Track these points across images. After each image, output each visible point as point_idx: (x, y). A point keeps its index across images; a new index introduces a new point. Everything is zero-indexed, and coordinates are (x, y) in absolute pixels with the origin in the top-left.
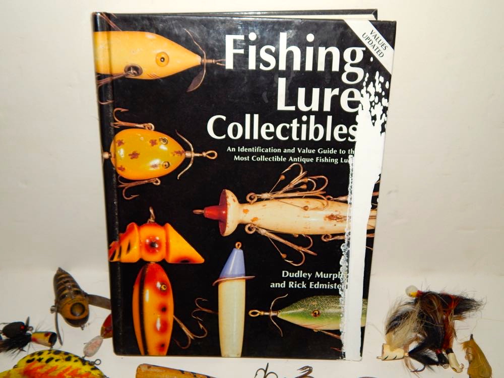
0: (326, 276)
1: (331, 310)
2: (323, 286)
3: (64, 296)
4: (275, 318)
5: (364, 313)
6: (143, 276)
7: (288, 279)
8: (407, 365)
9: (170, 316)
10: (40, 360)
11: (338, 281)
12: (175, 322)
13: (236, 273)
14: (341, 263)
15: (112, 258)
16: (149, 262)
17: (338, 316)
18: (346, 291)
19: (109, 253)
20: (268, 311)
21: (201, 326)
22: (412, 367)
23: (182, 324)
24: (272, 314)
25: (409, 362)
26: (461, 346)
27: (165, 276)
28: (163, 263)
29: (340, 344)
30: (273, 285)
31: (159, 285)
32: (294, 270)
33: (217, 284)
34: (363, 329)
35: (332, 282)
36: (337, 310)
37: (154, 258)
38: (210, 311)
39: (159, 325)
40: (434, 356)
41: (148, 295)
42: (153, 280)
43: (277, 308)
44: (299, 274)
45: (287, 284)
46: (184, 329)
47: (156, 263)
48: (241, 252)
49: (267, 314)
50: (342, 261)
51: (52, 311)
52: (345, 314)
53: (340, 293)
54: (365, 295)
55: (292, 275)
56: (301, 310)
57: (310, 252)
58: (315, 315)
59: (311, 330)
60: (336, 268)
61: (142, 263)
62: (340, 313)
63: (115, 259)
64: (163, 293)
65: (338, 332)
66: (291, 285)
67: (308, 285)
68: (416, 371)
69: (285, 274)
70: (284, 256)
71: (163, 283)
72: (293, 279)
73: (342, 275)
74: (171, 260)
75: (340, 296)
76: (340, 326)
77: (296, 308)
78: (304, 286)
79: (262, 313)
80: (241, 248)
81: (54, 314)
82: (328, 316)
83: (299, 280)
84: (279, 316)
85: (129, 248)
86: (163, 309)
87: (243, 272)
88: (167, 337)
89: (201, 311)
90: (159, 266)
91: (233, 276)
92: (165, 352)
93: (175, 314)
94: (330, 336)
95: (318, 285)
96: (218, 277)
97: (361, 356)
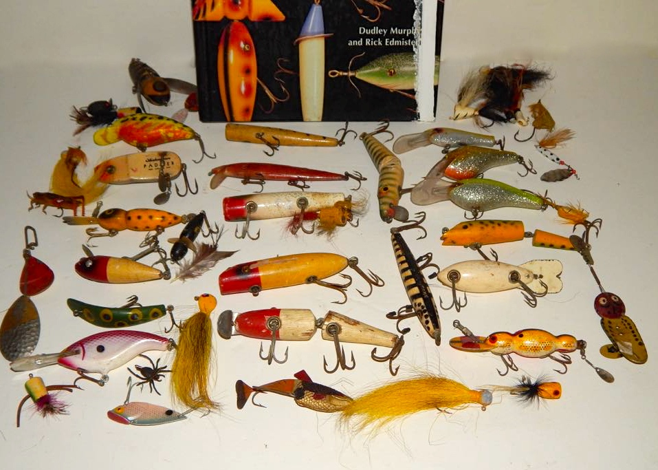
0: (401, 32)
1: (406, 69)
2: (398, 43)
3: (144, 78)
4: (353, 78)
5: (437, 71)
6: (227, 35)
7: (365, 37)
8: (477, 123)
9: (254, 79)
10: (134, 119)
11: (412, 37)
12: (258, 84)
13: (316, 31)
14: (414, 18)
15: (197, 17)
16: (233, 20)
17: (412, 75)
18: (420, 47)
19: (193, 14)
20: (346, 71)
21: (284, 89)
22: (482, 124)
23: (265, 87)
24: (351, 74)
25: (479, 121)
26: (529, 109)
27: (248, 36)
28: (246, 21)
29: (414, 105)
30: (350, 43)
31: (242, 45)
32: (370, 26)
33: (298, 43)
34: (436, 88)
35: (407, 39)
36: (411, 69)
37: (237, 16)
38: (291, 72)
39: (243, 89)
40: (503, 115)
41: (233, 56)
42: (237, 40)
43: (354, 68)
44: (376, 31)
45: (364, 42)
46: (267, 91)
47: (240, 21)
48: (320, 7)
49: (346, 74)
50: (415, 16)
51: (134, 91)
52: (419, 72)
53: (414, 49)
54: (438, 52)
55: (368, 32)
56: (377, 69)
57: (385, 6)
58: (391, 74)
59: (387, 91)
60: (410, 24)
61: (226, 21)
62: (414, 71)
63: (200, 19)
64: (246, 54)
65: (413, 92)
66: (367, 43)
67: (383, 42)
68: (486, 127)
69: (363, 30)
70: (360, 11)
71: (246, 43)
72: (370, 36)
73: (415, 31)
74: (254, 17)
75: (414, 53)
76: (415, 85)
77: (373, 67)
78: (380, 43)
79: (341, 73)
80: (320, 4)
81: (136, 95)
82: (404, 74)
83: (375, 37)
84: (357, 76)
85: (213, 5)
86: (247, 71)
87: (323, 29)
88: (251, 101)
89: (283, 73)
90: (242, 24)
91: (313, 34)
92: (250, 118)
93: (259, 76)
94: (405, 96)
95: (393, 42)
96: (298, 36)
97: (435, 116)
